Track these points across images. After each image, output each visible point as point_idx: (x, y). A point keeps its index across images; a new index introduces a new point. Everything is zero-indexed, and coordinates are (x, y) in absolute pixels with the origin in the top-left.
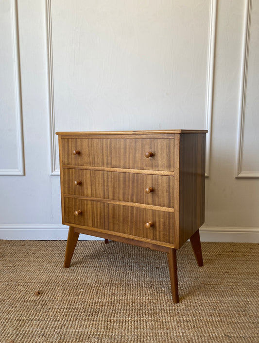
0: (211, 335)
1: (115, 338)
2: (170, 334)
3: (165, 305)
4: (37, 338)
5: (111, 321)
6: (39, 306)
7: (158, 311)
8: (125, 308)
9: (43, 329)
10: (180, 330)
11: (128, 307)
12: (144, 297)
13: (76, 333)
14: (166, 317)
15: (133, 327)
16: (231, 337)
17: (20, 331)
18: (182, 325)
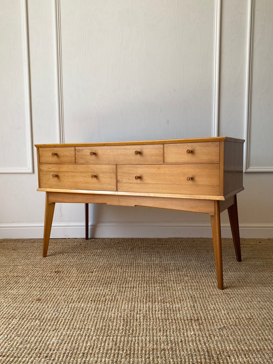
0: (211, 293)
1: (127, 296)
2: (176, 293)
3: (172, 278)
4: (58, 297)
5: (123, 288)
6: (57, 279)
7: (165, 281)
8: (136, 280)
9: (63, 292)
10: (184, 291)
11: (138, 279)
12: (153, 273)
13: (93, 294)
14: (173, 284)
15: (143, 290)
16: (229, 294)
17: (43, 293)
18: (187, 288)
